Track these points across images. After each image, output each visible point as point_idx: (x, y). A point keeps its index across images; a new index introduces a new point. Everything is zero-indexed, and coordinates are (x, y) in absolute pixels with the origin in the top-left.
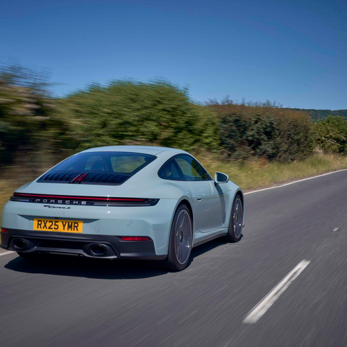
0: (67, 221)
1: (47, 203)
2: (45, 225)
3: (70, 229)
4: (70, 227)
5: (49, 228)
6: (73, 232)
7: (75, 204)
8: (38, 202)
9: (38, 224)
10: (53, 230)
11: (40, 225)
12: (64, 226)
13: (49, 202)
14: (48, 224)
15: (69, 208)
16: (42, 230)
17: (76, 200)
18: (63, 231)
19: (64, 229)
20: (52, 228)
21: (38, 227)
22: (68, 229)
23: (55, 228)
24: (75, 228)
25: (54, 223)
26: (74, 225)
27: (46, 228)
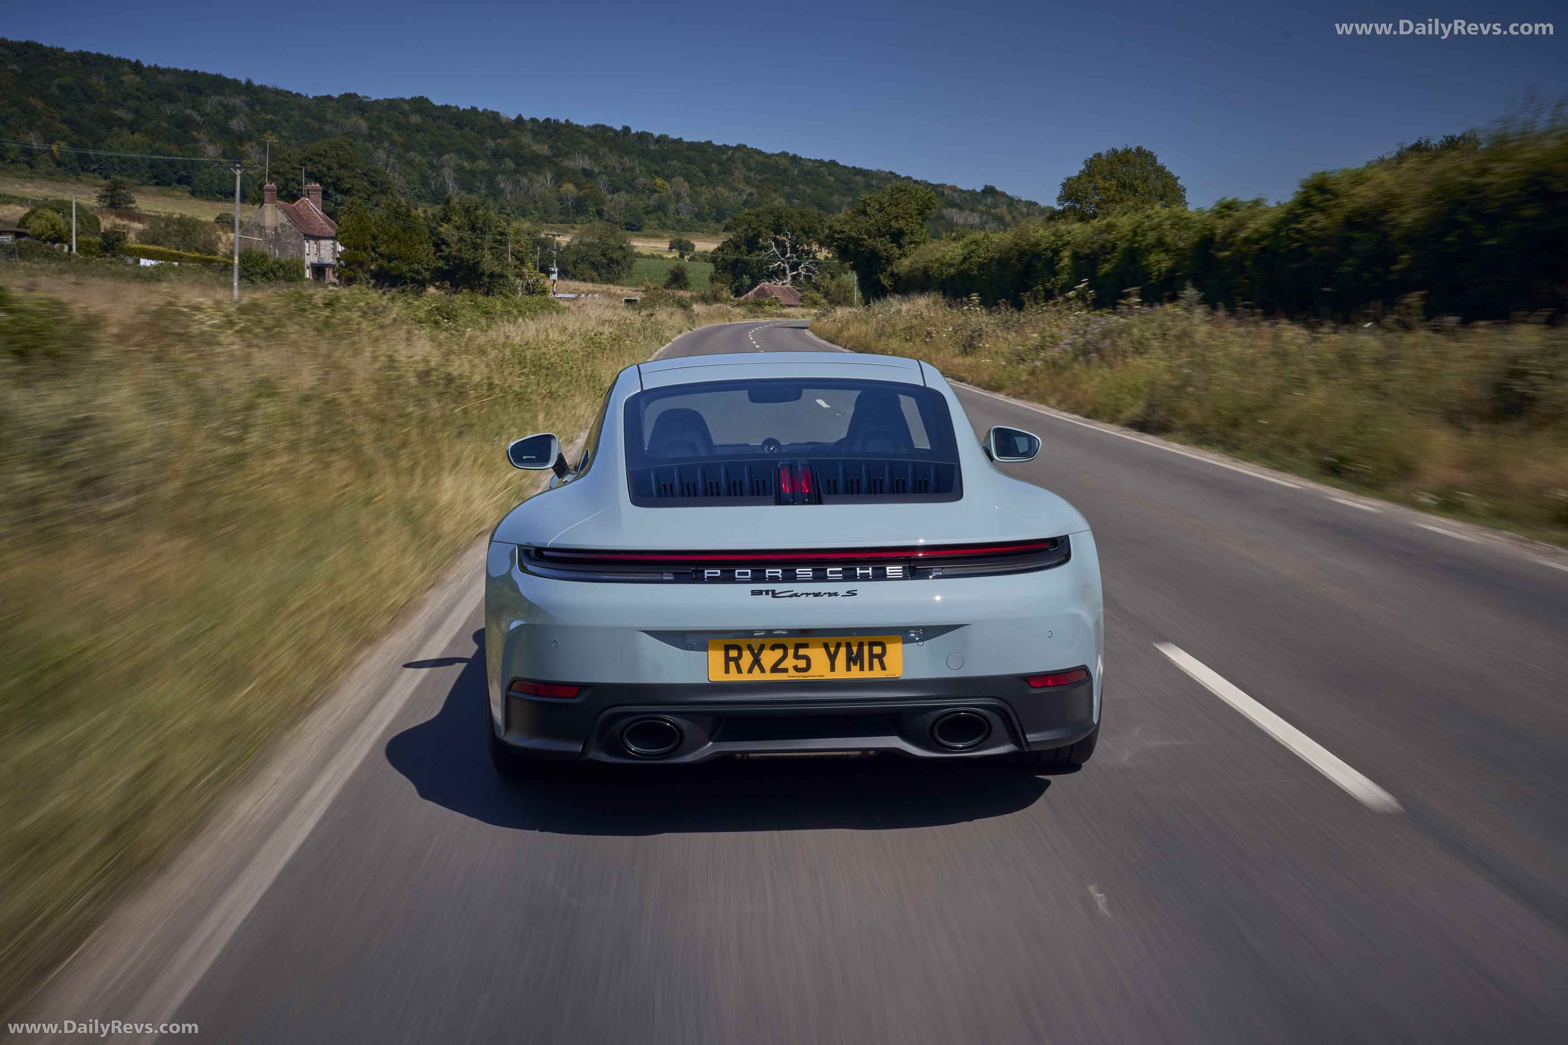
0: (843, 640)
1: (754, 580)
2: (757, 661)
3: (855, 669)
4: (851, 660)
5: (775, 669)
6: (866, 674)
7: (865, 578)
8: (713, 580)
9: (728, 659)
10: (792, 676)
11: (736, 660)
12: (832, 658)
13: (758, 578)
14: (769, 657)
15: (852, 593)
16: (745, 677)
17: (864, 563)
18: (829, 676)
19: (833, 669)
20: (785, 670)
21: (727, 671)
22: (848, 669)
23: (796, 668)
24: (876, 662)
25: (791, 652)
26: (871, 651)
27: (763, 670)
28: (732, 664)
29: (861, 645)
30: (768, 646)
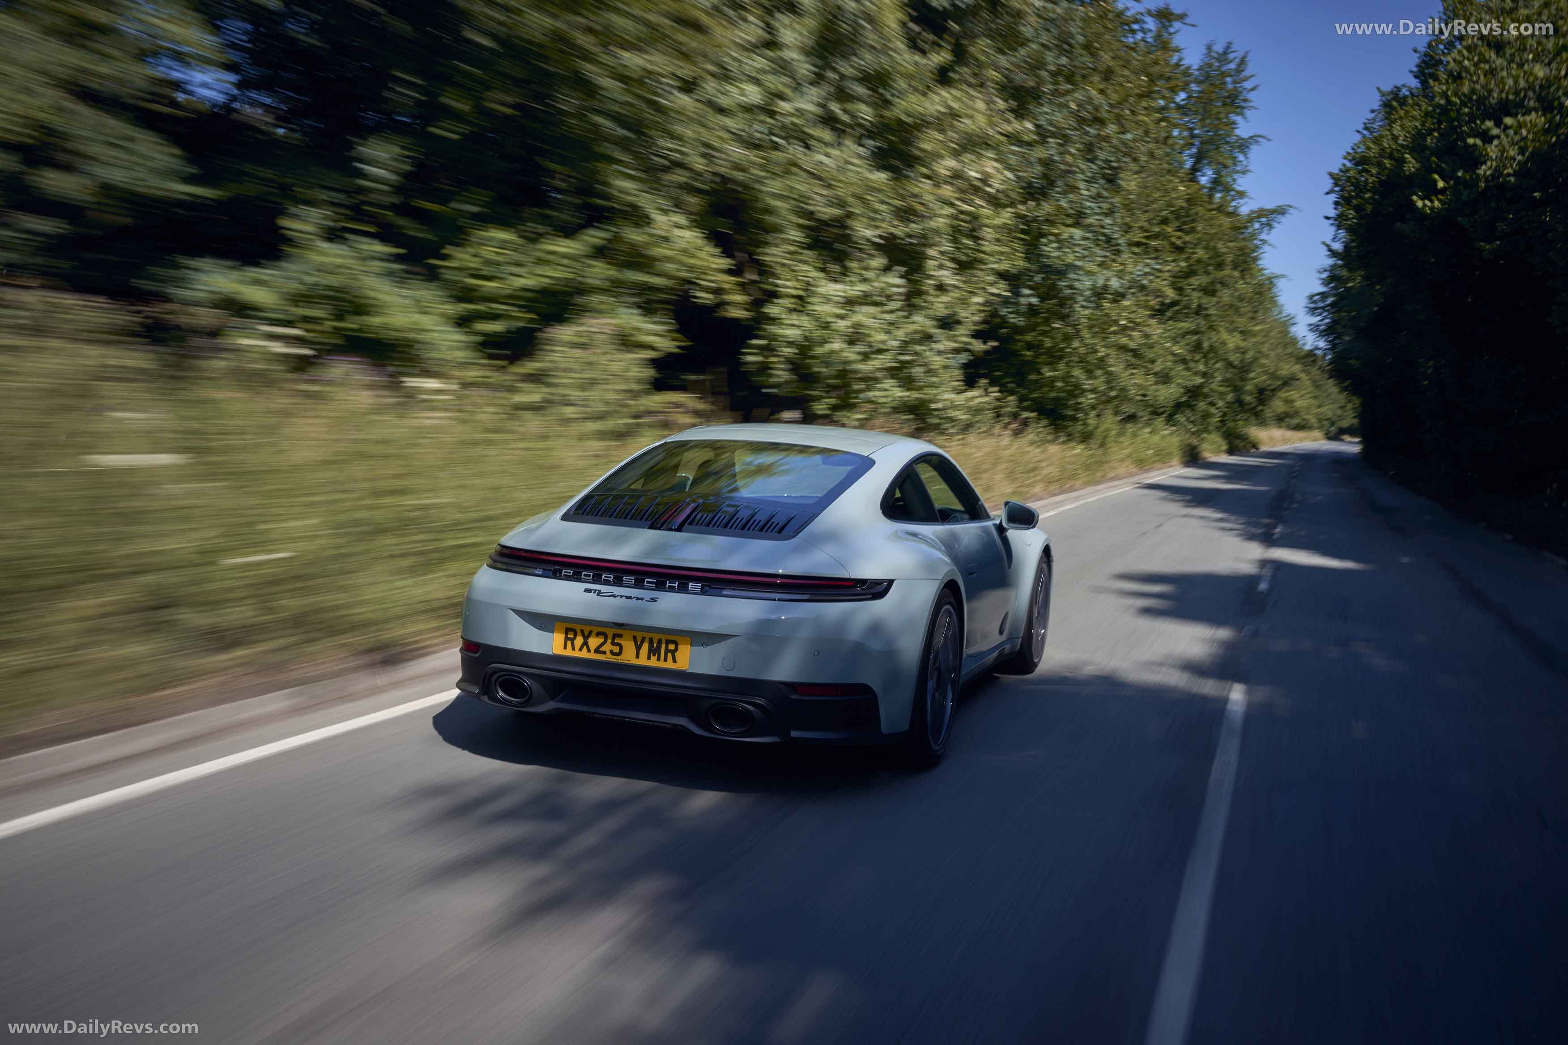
0: (648, 636)
1: (594, 582)
2: (585, 643)
3: (654, 658)
4: (653, 651)
5: (597, 651)
6: (661, 664)
7: (671, 589)
8: (567, 578)
9: (566, 639)
10: (607, 657)
11: (572, 640)
12: (638, 648)
13: (597, 580)
14: (594, 642)
15: (654, 600)
16: (576, 654)
17: (672, 578)
18: (635, 662)
19: (637, 656)
20: (604, 653)
21: (565, 648)
22: (649, 658)
23: (612, 652)
24: (670, 655)
25: (609, 641)
26: (667, 647)
27: (589, 651)
28: (569, 642)
29: (660, 642)
30: (594, 634)
